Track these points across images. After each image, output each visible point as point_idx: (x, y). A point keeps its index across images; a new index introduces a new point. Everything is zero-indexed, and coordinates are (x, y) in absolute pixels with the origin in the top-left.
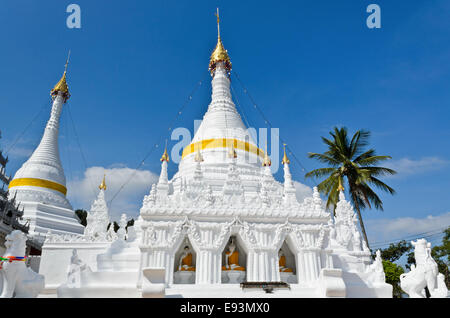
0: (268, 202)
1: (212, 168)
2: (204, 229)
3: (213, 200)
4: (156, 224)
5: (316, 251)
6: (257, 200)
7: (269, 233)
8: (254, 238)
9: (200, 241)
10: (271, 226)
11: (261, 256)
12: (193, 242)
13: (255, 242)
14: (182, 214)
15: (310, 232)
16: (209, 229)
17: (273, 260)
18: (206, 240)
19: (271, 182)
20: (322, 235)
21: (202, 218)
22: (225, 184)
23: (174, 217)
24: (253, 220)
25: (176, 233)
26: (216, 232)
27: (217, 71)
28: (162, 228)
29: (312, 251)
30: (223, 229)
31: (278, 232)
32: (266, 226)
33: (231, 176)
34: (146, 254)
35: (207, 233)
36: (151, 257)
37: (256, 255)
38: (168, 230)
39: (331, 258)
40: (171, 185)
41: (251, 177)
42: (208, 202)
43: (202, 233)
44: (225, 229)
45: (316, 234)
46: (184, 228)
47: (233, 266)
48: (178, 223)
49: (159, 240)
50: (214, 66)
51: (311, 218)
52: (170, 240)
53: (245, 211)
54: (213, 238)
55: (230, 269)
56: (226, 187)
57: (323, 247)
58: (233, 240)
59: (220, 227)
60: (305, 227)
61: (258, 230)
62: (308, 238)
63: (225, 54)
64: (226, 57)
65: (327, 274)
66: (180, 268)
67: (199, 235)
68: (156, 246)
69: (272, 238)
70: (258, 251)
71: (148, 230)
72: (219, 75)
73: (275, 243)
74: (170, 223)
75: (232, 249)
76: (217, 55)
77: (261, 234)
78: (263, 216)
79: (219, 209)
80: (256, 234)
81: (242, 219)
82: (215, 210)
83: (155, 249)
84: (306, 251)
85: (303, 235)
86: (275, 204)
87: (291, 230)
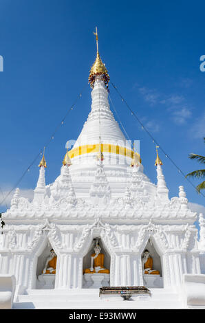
0: (131, 203)
1: (88, 172)
2: (65, 232)
3: (75, 202)
4: (17, 228)
5: (181, 253)
6: (120, 201)
7: (132, 234)
8: (116, 239)
9: (60, 245)
10: (133, 228)
11: (123, 260)
12: (54, 245)
13: (116, 244)
14: (42, 218)
15: (175, 233)
16: (70, 232)
17: (135, 262)
18: (67, 243)
19: (139, 183)
20: (187, 236)
21: (62, 221)
22: (92, 186)
23: (34, 221)
24: (114, 222)
25: (36, 236)
26: (76, 234)
27: (96, 83)
28: (22, 232)
29: (177, 253)
30: (84, 232)
31: (141, 234)
32: (129, 228)
33: (98, 178)
34: (6, 258)
35: (67, 236)
36: (11, 260)
37: (117, 257)
38: (28, 234)
39: (197, 260)
40: (48, 189)
41: (124, 179)
42: (70, 205)
43: (63, 235)
44: (86, 232)
45: (181, 235)
46: (45, 231)
47: (98, 269)
48: (39, 227)
49: (19, 244)
50: (93, 79)
51: (176, 218)
52: (29, 244)
53: (107, 213)
54: (74, 241)
55: (94, 272)
56: (93, 189)
57: (189, 249)
58: (97, 242)
59: (82, 229)
60: (170, 228)
61: (120, 232)
62: (172, 239)
63: (103, 68)
64: (103, 69)
65: (188, 280)
66: (45, 271)
67: (60, 238)
68: (15, 250)
69: (135, 240)
70: (119, 254)
71: (9, 234)
72: (98, 86)
73: (138, 245)
74: (30, 227)
75: (98, 251)
76: (95, 68)
77: (123, 235)
78: (125, 218)
79: (80, 211)
80: (118, 235)
81: (103, 221)
82: (76, 212)
83: (15, 253)
84: (170, 253)
85: (168, 237)
86: (138, 205)
87: (154, 232)
